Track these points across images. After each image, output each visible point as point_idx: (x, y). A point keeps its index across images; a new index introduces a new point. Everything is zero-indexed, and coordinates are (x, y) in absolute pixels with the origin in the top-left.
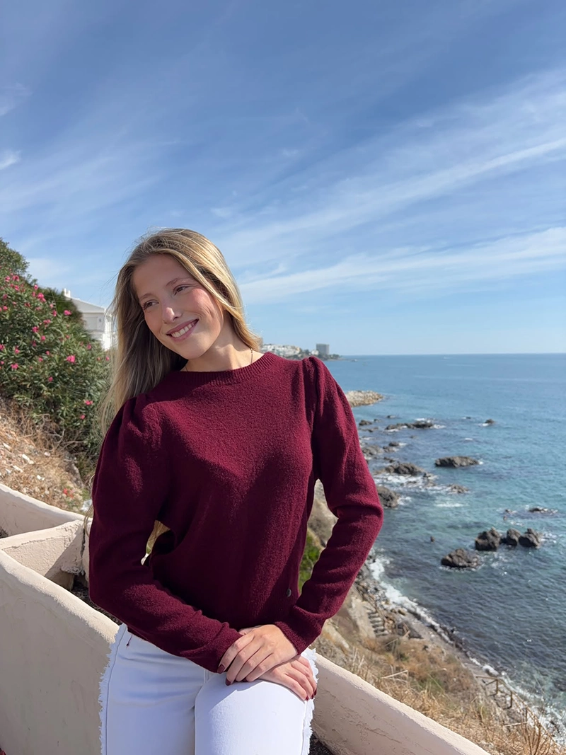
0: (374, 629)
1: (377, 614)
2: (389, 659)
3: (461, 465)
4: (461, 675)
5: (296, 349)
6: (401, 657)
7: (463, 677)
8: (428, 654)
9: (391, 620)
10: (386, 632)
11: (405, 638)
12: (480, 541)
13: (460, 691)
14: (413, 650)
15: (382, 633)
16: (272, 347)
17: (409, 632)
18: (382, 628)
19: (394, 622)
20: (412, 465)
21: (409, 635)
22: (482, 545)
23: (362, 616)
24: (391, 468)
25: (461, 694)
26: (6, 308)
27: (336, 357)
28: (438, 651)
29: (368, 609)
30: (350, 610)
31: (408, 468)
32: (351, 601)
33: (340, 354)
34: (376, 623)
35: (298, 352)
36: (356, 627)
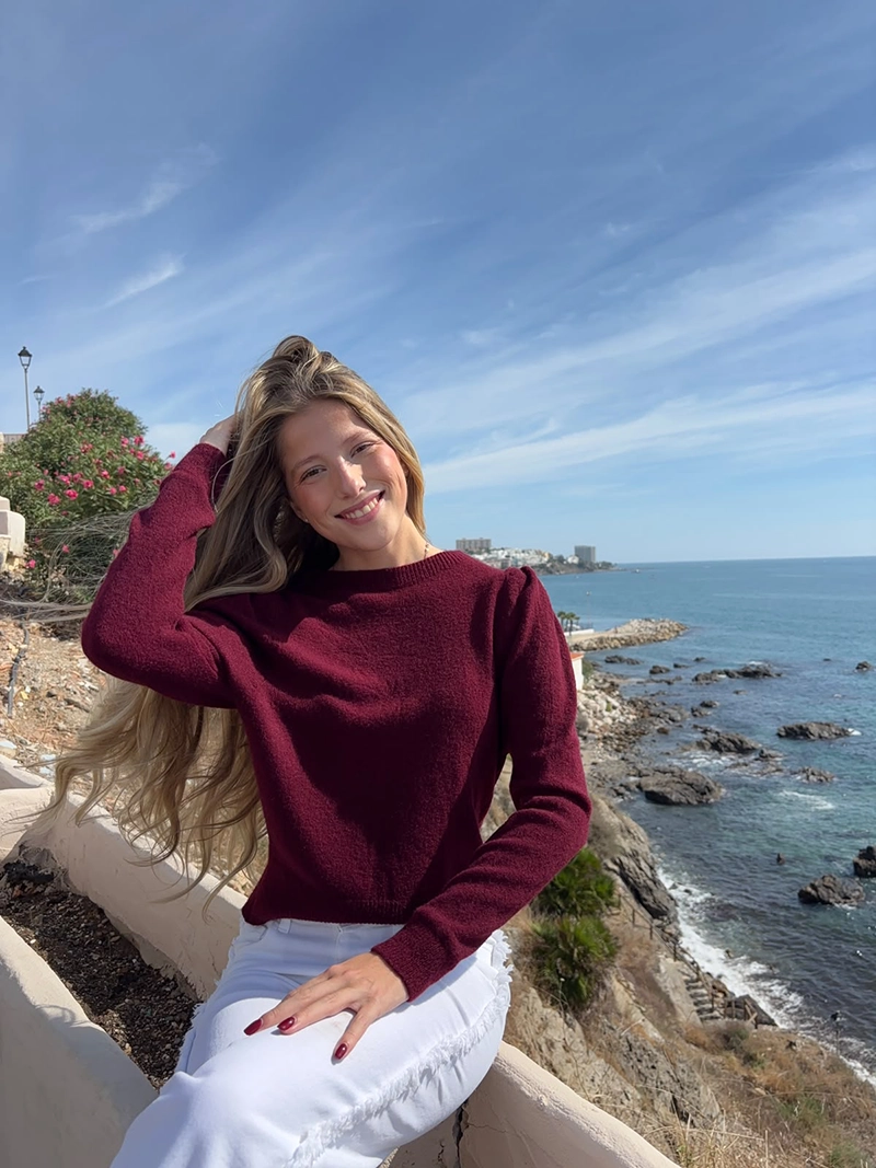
0: (696, 1008)
1: (700, 983)
2: (731, 1062)
3: (820, 737)
4: (855, 1092)
5: (543, 555)
6: (749, 1059)
7: (858, 1096)
8: (797, 1056)
9: (720, 991)
10: (716, 1013)
11: (749, 1023)
12: (863, 863)
13: (854, 1120)
14: (769, 1049)
15: (709, 1015)
16: (506, 553)
17: (755, 1014)
18: (710, 1006)
19: (725, 995)
20: (739, 737)
21: (756, 1019)
22: (866, 870)
23: (676, 987)
24: (704, 741)
25: (857, 1125)
26: (123, 488)
27: (607, 566)
28: (813, 1051)
29: (683, 973)
30: (657, 977)
31: (733, 742)
32: (658, 961)
33: (613, 563)
34: (700, 999)
35: (546, 559)
36: (670, 1005)
